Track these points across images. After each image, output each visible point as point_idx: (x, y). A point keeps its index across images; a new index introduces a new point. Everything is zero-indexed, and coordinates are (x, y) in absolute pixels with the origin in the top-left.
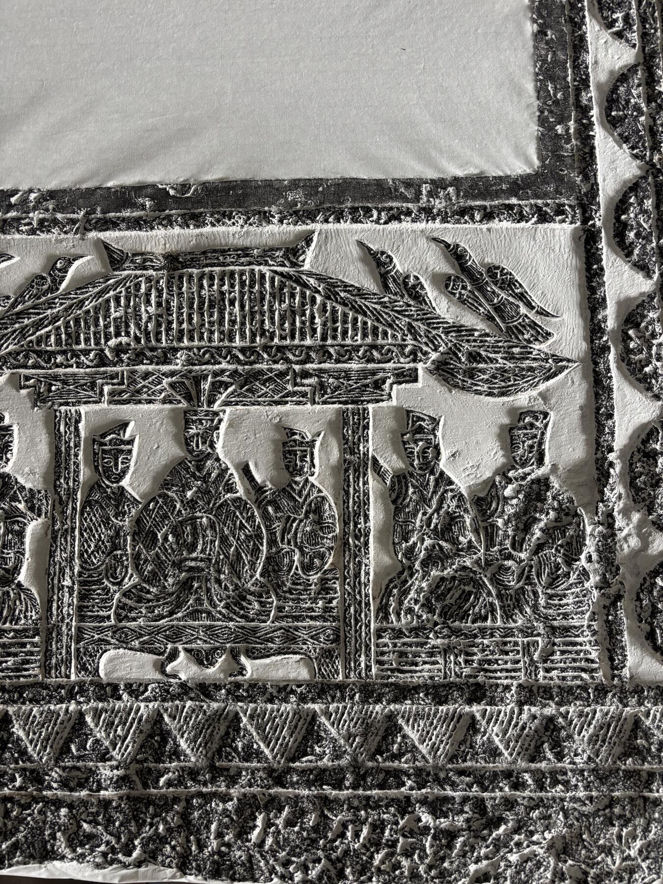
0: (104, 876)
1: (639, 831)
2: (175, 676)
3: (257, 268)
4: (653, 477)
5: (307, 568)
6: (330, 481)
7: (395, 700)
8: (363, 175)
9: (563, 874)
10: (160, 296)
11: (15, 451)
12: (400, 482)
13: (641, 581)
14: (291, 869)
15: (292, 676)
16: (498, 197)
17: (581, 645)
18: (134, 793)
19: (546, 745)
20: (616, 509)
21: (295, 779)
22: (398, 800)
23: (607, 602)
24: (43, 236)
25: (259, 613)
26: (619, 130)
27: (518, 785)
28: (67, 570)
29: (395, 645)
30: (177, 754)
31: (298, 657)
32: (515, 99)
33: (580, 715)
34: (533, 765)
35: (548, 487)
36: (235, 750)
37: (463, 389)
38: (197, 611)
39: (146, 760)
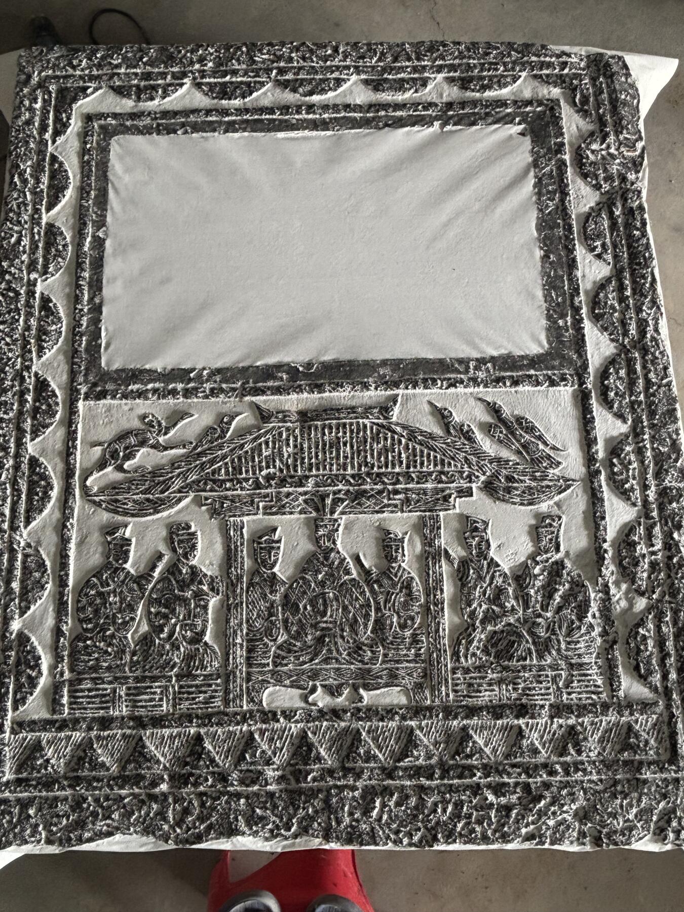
0: (271, 846)
1: (634, 801)
2: (315, 704)
3: (361, 421)
4: (634, 559)
5: (403, 626)
6: (416, 565)
7: (467, 717)
8: (430, 356)
9: (585, 833)
10: (296, 440)
11: (199, 550)
12: (464, 566)
13: (629, 630)
14: (401, 836)
15: (395, 702)
16: (521, 370)
17: (591, 675)
18: (289, 787)
19: (570, 745)
20: (610, 581)
21: (401, 774)
22: (472, 786)
23: (607, 646)
24: (213, 399)
25: (371, 659)
26: (601, 323)
27: (552, 773)
28: (239, 632)
29: (465, 679)
30: (319, 759)
31: (399, 688)
32: (530, 302)
33: (592, 724)
34: (562, 759)
35: (563, 568)
36: (359, 755)
37: (503, 500)
38: (329, 658)
39: (297, 764)
